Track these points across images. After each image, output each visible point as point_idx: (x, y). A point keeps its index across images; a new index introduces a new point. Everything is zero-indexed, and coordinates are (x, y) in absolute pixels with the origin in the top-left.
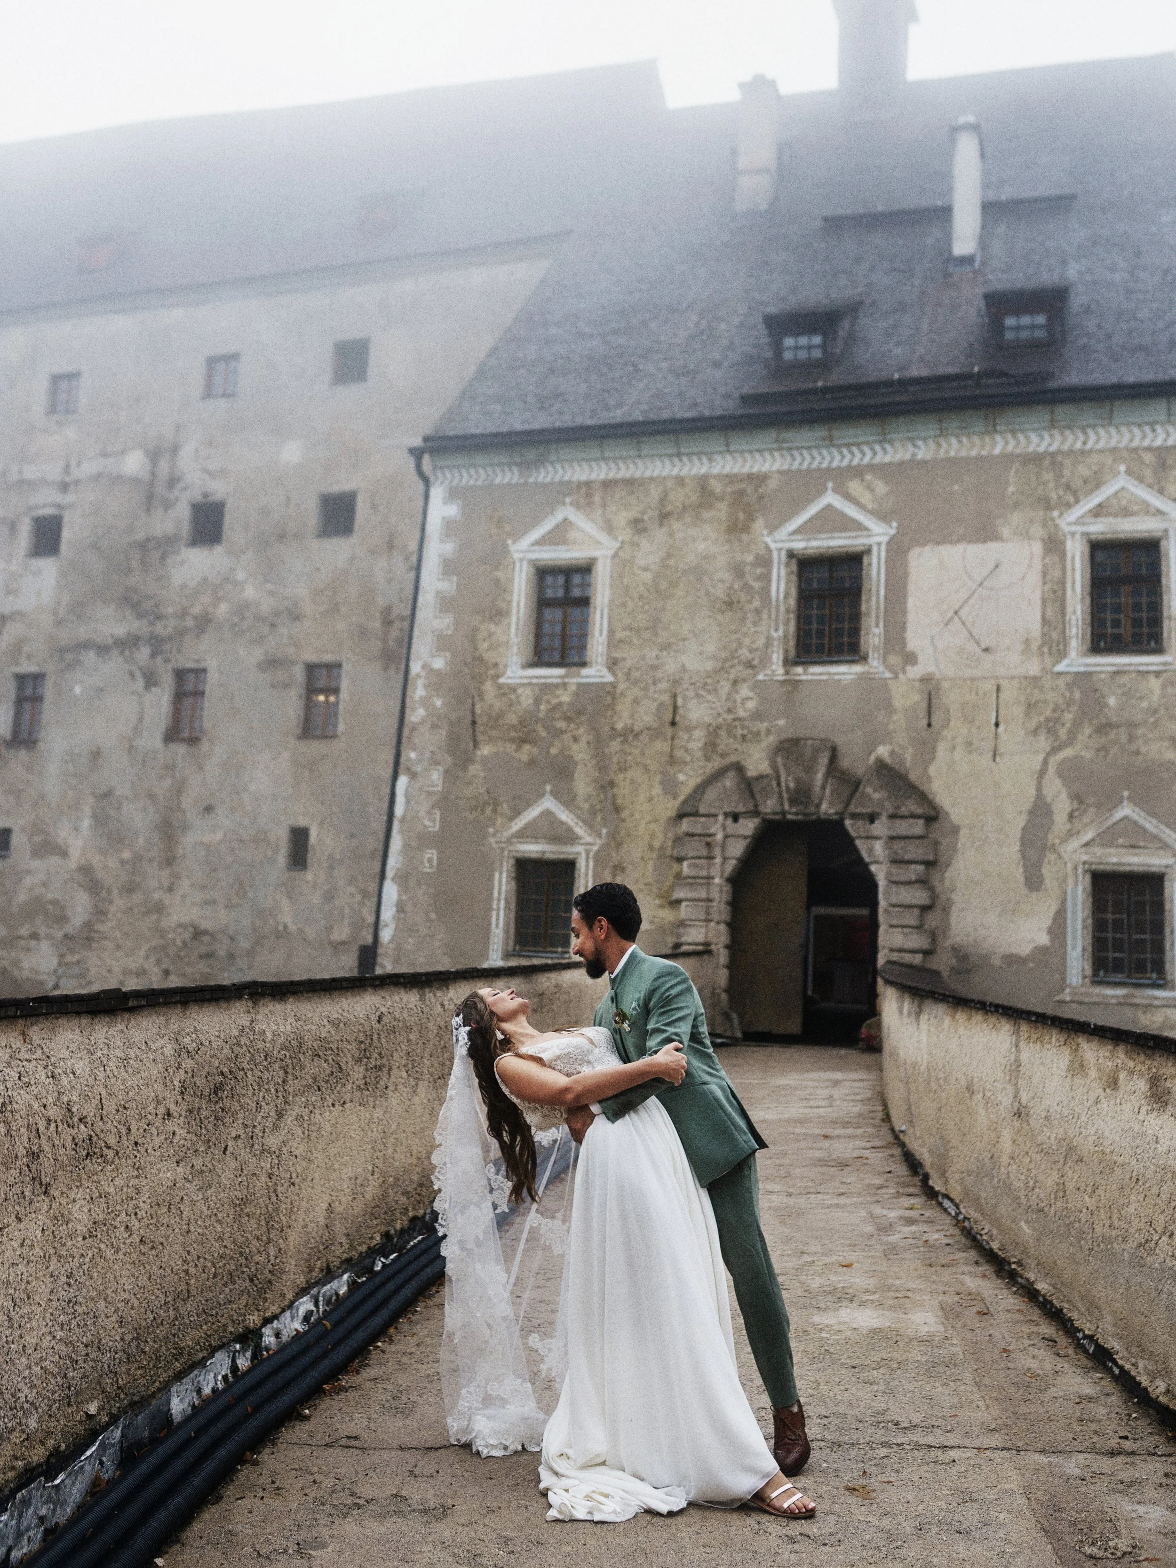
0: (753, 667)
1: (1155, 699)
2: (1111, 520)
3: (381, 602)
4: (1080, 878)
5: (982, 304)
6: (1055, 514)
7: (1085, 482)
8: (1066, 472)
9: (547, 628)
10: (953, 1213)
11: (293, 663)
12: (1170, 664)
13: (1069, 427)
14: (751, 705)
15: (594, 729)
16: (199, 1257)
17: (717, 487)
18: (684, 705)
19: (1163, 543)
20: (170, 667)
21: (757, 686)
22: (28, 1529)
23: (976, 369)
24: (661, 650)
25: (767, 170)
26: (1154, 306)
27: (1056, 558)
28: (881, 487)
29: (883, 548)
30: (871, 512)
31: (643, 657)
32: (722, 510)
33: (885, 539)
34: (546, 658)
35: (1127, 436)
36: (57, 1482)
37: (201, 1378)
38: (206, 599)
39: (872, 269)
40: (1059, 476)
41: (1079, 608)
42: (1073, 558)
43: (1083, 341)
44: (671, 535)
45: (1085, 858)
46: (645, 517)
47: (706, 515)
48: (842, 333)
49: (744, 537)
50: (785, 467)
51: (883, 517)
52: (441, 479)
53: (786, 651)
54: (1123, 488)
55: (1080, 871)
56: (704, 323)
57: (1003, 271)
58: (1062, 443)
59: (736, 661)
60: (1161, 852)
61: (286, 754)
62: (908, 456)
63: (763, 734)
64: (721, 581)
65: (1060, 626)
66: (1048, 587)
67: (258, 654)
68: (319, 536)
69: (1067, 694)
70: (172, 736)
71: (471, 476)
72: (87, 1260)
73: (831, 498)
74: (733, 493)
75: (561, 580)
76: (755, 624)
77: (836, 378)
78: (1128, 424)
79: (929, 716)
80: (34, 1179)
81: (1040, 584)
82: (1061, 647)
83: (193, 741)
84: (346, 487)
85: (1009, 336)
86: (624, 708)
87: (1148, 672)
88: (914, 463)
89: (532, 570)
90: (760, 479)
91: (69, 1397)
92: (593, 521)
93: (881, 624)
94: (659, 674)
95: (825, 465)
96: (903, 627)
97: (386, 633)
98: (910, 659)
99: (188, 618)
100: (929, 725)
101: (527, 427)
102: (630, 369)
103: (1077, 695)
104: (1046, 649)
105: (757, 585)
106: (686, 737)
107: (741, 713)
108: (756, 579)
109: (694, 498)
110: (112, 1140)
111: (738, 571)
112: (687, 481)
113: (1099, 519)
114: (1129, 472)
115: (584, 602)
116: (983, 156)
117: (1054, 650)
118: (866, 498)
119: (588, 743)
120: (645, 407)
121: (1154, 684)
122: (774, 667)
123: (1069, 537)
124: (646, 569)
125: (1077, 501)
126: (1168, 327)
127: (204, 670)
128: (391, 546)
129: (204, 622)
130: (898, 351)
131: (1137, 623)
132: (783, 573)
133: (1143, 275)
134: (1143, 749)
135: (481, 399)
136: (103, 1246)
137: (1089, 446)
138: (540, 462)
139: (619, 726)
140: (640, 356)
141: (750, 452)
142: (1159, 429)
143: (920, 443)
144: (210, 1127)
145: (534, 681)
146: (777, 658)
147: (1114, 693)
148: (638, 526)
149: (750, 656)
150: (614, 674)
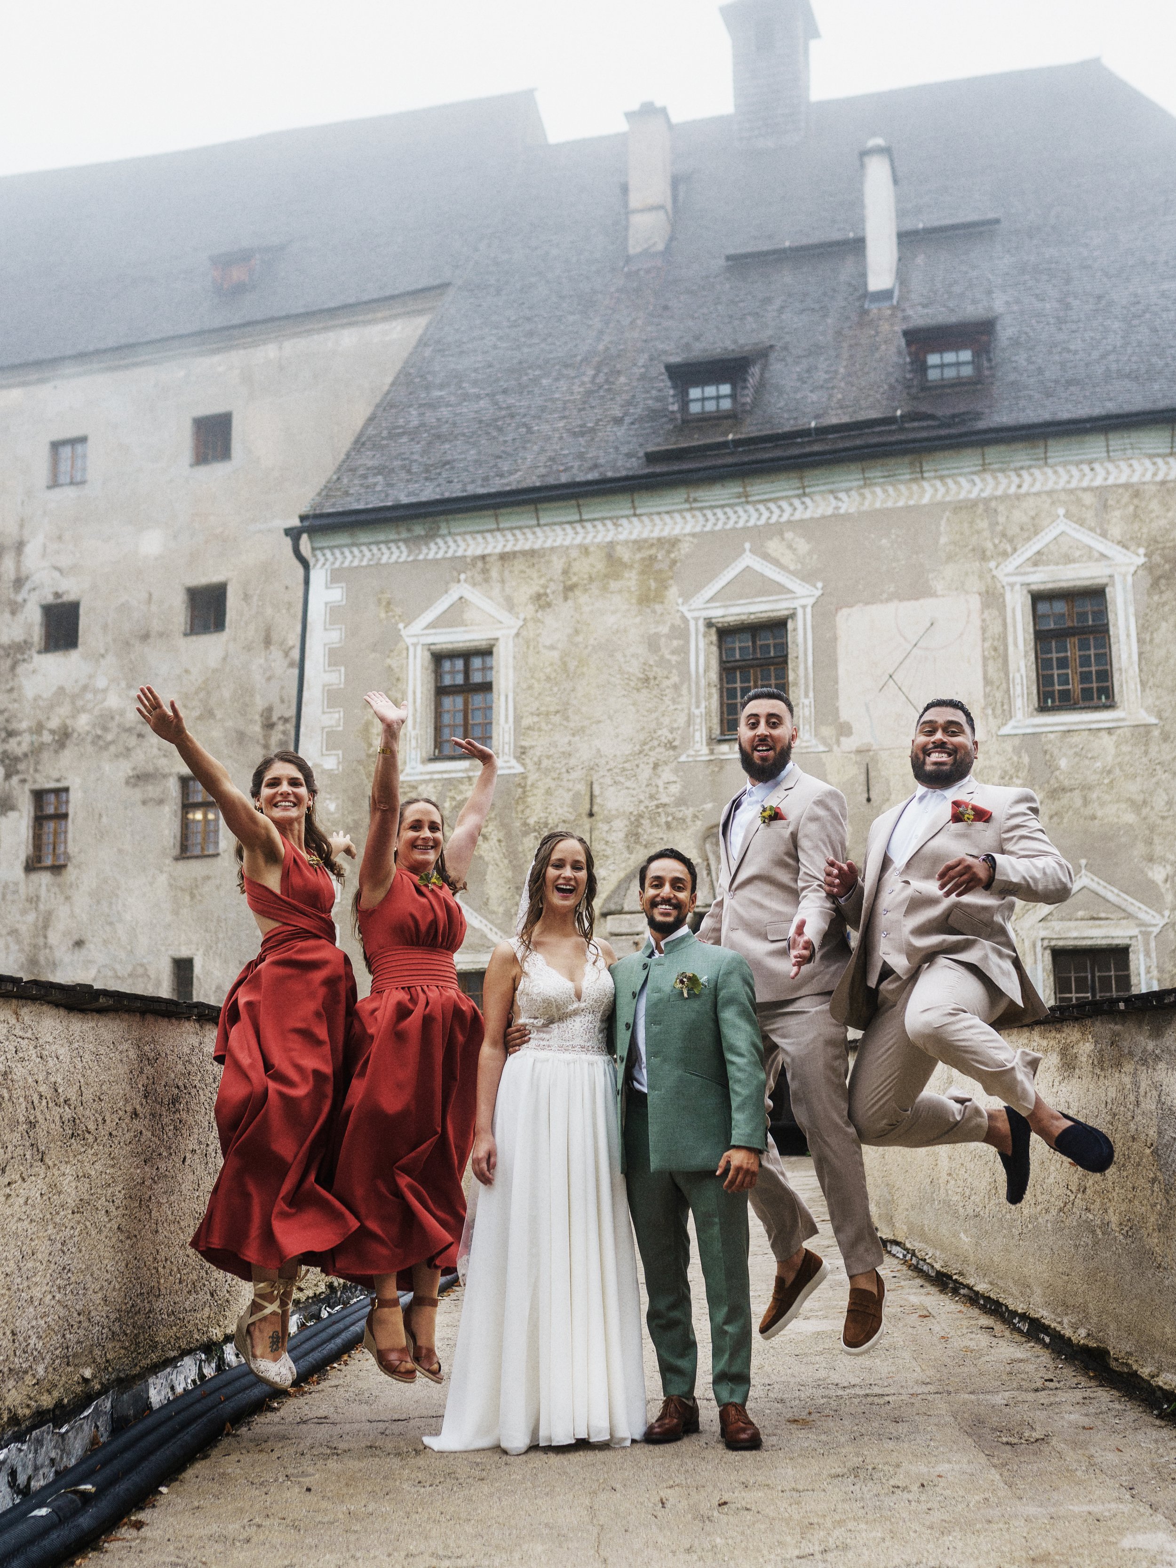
0: (674, 748)
1: (1110, 759)
2: (1052, 567)
3: (260, 704)
4: (1039, 956)
5: (903, 342)
6: (992, 564)
7: (1022, 529)
8: (1001, 519)
9: (447, 719)
10: (901, 1256)
11: (165, 776)
12: (1123, 720)
13: (1002, 471)
14: (675, 789)
15: (504, 826)
16: (166, 1260)
17: (625, 554)
18: (602, 793)
19: (1107, 590)
20: (27, 787)
21: (681, 768)
22: (42, 1467)
23: (899, 413)
24: (573, 735)
25: (660, 207)
26: (1088, 335)
27: (996, 613)
28: (803, 546)
29: (809, 610)
30: (794, 573)
31: (554, 744)
32: (631, 579)
33: (811, 601)
34: (448, 750)
35: (1065, 477)
36: (63, 1430)
37: (174, 1377)
38: (64, 710)
39: (781, 309)
40: (993, 524)
41: (1022, 664)
42: (1014, 610)
43: (1012, 377)
44: (578, 608)
45: (1043, 934)
46: (548, 591)
47: (614, 585)
48: (752, 381)
49: (658, 607)
50: (698, 529)
51: (807, 577)
52: (322, 560)
53: (710, 730)
54: (1063, 533)
55: (1039, 949)
56: (601, 379)
57: (925, 306)
58: (996, 488)
59: (656, 743)
60: (1124, 922)
61: (163, 879)
62: (829, 511)
63: (688, 820)
64: (635, 656)
65: (1004, 686)
66: (987, 645)
67: (125, 768)
68: (186, 635)
69: (1015, 758)
70: (32, 866)
71: (354, 557)
72: (76, 1233)
73: (749, 560)
74: (643, 559)
75: (460, 664)
76: (674, 701)
77: (750, 429)
78: (1065, 464)
79: (868, 790)
80: (32, 1145)
81: (980, 642)
82: (1005, 707)
83: (57, 869)
84: (216, 578)
85: (933, 375)
86: (536, 801)
87: (1099, 730)
88: (837, 517)
89: (427, 655)
90: (673, 543)
91: (68, 1357)
92: (490, 598)
93: (811, 694)
94: (573, 762)
95: (741, 524)
96: (835, 695)
97: (267, 737)
98: (845, 730)
99: (45, 733)
100: (869, 800)
101: (413, 500)
102: (523, 430)
103: (1026, 759)
104: (990, 711)
105: (674, 659)
106: (606, 827)
107: (665, 800)
108: (673, 653)
109: (601, 566)
110: (92, 1127)
111: (653, 644)
112: (592, 549)
113: (1040, 568)
114: (1068, 515)
115: (487, 687)
116: (896, 181)
117: (999, 711)
118: (787, 559)
119: (499, 841)
120: (543, 471)
121: (1107, 741)
122: (697, 746)
123: (1008, 588)
124: (552, 648)
125: (1015, 550)
126: (1103, 356)
127: (66, 790)
128: (268, 642)
129: (63, 737)
130: (814, 397)
131: (1085, 677)
132: (702, 644)
133: (1075, 303)
134: (1099, 814)
135: (361, 472)
136: (88, 1224)
137: (1023, 490)
138: (431, 536)
139: (532, 821)
140: (534, 417)
141: (659, 513)
142: (1097, 466)
143: (842, 495)
144: (170, 1134)
145: (436, 776)
146: (700, 737)
147: (1065, 755)
148: (541, 600)
149: (670, 737)
150: (523, 765)
